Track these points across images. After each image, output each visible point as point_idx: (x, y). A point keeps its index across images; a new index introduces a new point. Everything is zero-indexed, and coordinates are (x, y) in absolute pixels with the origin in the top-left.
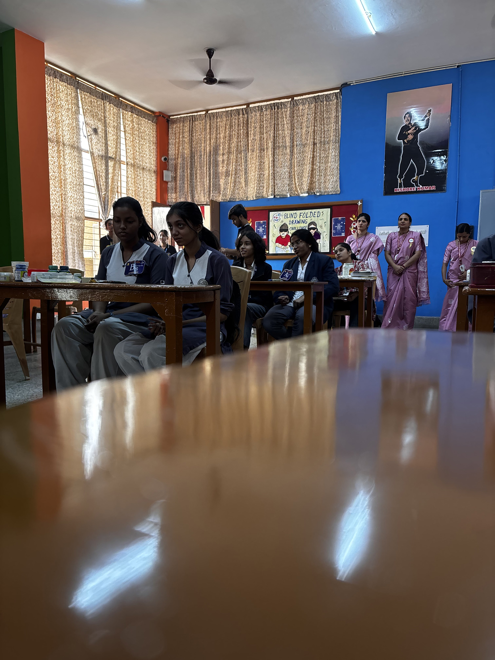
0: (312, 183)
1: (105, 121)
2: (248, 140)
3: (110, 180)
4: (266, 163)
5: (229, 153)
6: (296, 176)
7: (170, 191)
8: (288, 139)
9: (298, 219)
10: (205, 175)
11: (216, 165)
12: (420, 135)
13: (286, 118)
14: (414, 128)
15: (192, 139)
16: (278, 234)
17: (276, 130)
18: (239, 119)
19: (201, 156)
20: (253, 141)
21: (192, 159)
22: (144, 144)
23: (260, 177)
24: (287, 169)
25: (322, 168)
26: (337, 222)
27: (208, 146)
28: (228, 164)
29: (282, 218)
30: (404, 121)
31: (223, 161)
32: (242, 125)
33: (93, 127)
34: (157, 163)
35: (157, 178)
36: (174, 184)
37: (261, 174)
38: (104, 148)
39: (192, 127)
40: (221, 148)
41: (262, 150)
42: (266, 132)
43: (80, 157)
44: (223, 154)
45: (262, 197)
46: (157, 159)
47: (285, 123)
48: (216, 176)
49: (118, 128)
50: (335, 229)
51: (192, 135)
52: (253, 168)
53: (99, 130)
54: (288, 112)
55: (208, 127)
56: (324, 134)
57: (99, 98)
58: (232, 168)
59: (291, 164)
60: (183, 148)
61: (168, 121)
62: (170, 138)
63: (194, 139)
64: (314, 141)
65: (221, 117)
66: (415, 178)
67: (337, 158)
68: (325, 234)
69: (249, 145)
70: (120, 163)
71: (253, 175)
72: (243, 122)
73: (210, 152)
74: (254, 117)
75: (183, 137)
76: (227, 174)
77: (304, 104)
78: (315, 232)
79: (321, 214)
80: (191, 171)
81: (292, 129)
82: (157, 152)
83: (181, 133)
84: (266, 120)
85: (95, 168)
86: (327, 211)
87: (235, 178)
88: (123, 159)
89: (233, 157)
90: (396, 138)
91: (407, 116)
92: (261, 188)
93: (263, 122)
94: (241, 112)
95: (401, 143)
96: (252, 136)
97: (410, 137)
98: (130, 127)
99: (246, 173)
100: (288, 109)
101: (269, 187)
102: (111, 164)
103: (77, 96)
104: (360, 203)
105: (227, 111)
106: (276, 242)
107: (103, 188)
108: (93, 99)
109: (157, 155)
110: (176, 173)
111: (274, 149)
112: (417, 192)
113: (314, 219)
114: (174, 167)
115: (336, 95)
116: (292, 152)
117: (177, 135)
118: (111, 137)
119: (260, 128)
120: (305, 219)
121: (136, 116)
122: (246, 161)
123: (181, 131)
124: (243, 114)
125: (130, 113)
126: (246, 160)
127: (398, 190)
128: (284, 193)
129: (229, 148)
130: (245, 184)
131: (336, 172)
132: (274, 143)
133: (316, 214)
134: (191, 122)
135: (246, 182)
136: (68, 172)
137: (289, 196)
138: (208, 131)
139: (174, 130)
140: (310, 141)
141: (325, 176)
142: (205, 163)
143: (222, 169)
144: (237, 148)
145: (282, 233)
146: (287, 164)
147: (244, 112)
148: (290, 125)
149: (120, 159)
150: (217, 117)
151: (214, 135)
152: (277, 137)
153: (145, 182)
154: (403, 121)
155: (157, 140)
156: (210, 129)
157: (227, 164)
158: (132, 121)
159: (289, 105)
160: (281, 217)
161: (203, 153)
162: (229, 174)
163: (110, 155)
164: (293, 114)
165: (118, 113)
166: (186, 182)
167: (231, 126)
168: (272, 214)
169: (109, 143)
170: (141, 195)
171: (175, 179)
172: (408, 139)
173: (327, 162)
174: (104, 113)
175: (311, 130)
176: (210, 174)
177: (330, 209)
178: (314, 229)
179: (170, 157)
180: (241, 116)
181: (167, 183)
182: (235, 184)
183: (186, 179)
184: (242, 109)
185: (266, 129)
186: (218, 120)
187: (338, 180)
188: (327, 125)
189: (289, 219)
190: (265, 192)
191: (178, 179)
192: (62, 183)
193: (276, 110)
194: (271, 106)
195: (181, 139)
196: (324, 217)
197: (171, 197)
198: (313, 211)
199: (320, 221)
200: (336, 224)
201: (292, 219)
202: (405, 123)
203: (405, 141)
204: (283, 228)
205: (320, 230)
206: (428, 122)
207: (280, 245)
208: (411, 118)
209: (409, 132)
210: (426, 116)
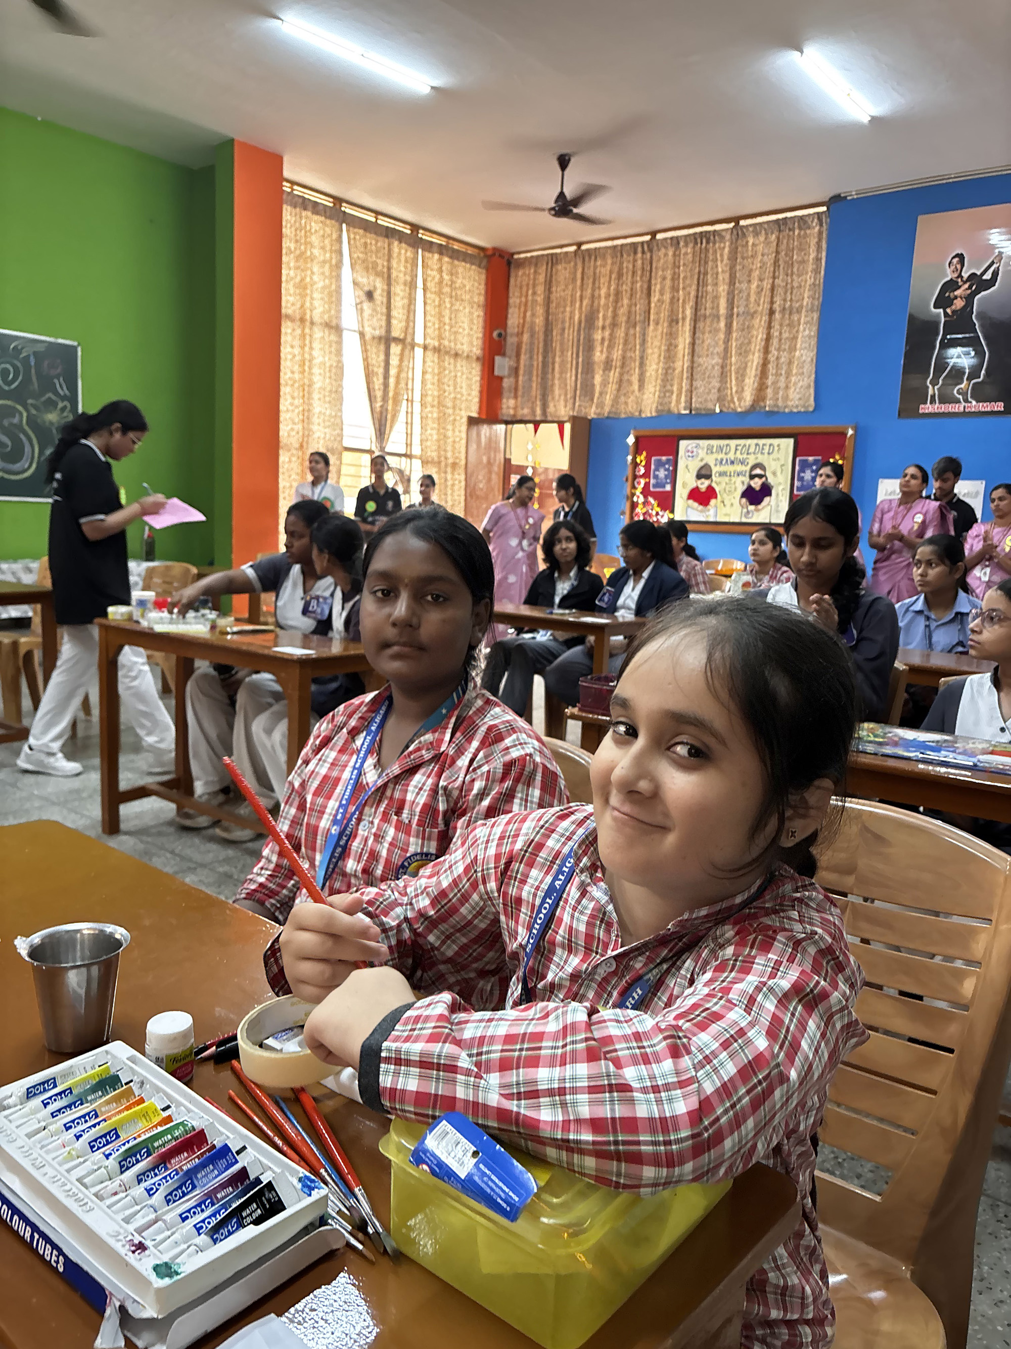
0: (761, 388)
1: (389, 277)
2: (649, 303)
3: (392, 381)
4: (681, 347)
5: (614, 325)
6: (733, 374)
7: (505, 394)
8: (723, 303)
9: (731, 456)
10: (569, 366)
11: (589, 347)
12: (979, 300)
13: (722, 261)
14: (966, 286)
15: (549, 297)
16: (692, 483)
17: (701, 283)
18: (635, 261)
19: (564, 329)
20: (658, 304)
21: (546, 336)
22: (461, 308)
23: (666, 373)
24: (716, 360)
25: (783, 360)
26: (805, 466)
27: (577, 312)
28: (611, 347)
29: (702, 453)
30: (949, 271)
31: (603, 339)
32: (639, 273)
33: (366, 289)
34: (484, 343)
35: (483, 371)
36: (514, 381)
37: (669, 368)
38: (384, 323)
39: (551, 276)
40: (601, 315)
41: (674, 321)
42: (684, 288)
43: (340, 342)
44: (603, 328)
45: (669, 411)
46: (484, 335)
47: (720, 270)
48: (588, 369)
49: (412, 285)
50: (801, 479)
51: (549, 289)
52: (656, 356)
53: (377, 295)
54: (727, 250)
55: (579, 275)
56: (792, 293)
57: (381, 235)
58: (617, 354)
59: (726, 350)
60: (533, 315)
61: (509, 263)
62: (511, 294)
63: (553, 297)
64: (771, 309)
65: (604, 258)
66: (962, 386)
67: (814, 342)
68: (781, 488)
69: (652, 311)
70: (413, 348)
71: (654, 368)
72: (643, 268)
73: (580, 323)
74: (666, 256)
76: (608, 365)
77: (756, 234)
78: (763, 484)
79: (776, 448)
80: (545, 357)
81: (732, 283)
82: (485, 322)
83: (531, 287)
84: (684, 264)
85: (366, 359)
86: (788, 444)
87: (621, 374)
88: (419, 339)
89: (620, 333)
90: (929, 305)
91: (955, 260)
92: (667, 394)
93: (679, 268)
94: (640, 249)
95: (939, 314)
96: (657, 294)
97: (959, 304)
98: (437, 280)
99: (642, 365)
100: (727, 244)
101: (681, 393)
102: (395, 349)
103: (340, 237)
104: (850, 432)
105: (615, 247)
106: (688, 499)
107: (379, 394)
108: (370, 239)
109: (485, 328)
110: (518, 361)
111: (695, 321)
112: (965, 414)
113: (761, 459)
114: (515, 350)
115: (819, 218)
116: (729, 326)
117: (524, 289)
118: (399, 303)
119: (673, 279)
120: (745, 456)
121: (447, 259)
122: (644, 342)
123: (531, 282)
124: (643, 252)
125: (436, 256)
126: (644, 340)
128: (710, 406)
129: (615, 315)
130: (640, 386)
131: (809, 369)
132: (696, 309)
133: (767, 448)
134: (550, 265)
136: (316, 371)
137: (718, 411)
138: (579, 282)
139: (519, 279)
140: (764, 307)
141: (788, 374)
142: (571, 343)
143: (599, 356)
144: (629, 318)
145: (699, 482)
146: (720, 349)
147: (646, 247)
148: (728, 274)
149: (413, 339)
150: (596, 257)
151: (589, 291)
152: (702, 297)
153: (459, 380)
154: (945, 270)
155: (486, 299)
156: (583, 279)
157: (609, 346)
158: (440, 270)
159: (728, 237)
160: (700, 451)
161: (567, 325)
162: (611, 366)
163: (396, 333)
164: (736, 253)
165: (415, 259)
166: (535, 378)
167: (620, 275)
168: (683, 444)
169: (394, 313)
170: (450, 404)
171: (516, 371)
172: (953, 307)
173: (793, 349)
174: (389, 261)
175: (767, 284)
176: (577, 363)
177: (793, 440)
178: (760, 476)
179: (509, 331)
180: (639, 255)
181: (500, 379)
182: (620, 386)
183: (535, 373)
184: (642, 243)
185: (684, 282)
186: (599, 263)
187: (812, 384)
188: (799, 276)
189: (715, 456)
190: (673, 404)
191: (521, 372)
192: (306, 391)
193: (704, 245)
194: (696, 239)
195: (530, 298)
196: (781, 455)
197: (508, 405)
198: (761, 442)
199: (773, 464)
200: (802, 470)
201: (720, 456)
202: (950, 275)
203: (949, 311)
204: (704, 473)
205: (771, 480)
206: (995, 274)
207: (696, 505)
208: (963, 266)
209: (957, 293)
210: (993, 263)
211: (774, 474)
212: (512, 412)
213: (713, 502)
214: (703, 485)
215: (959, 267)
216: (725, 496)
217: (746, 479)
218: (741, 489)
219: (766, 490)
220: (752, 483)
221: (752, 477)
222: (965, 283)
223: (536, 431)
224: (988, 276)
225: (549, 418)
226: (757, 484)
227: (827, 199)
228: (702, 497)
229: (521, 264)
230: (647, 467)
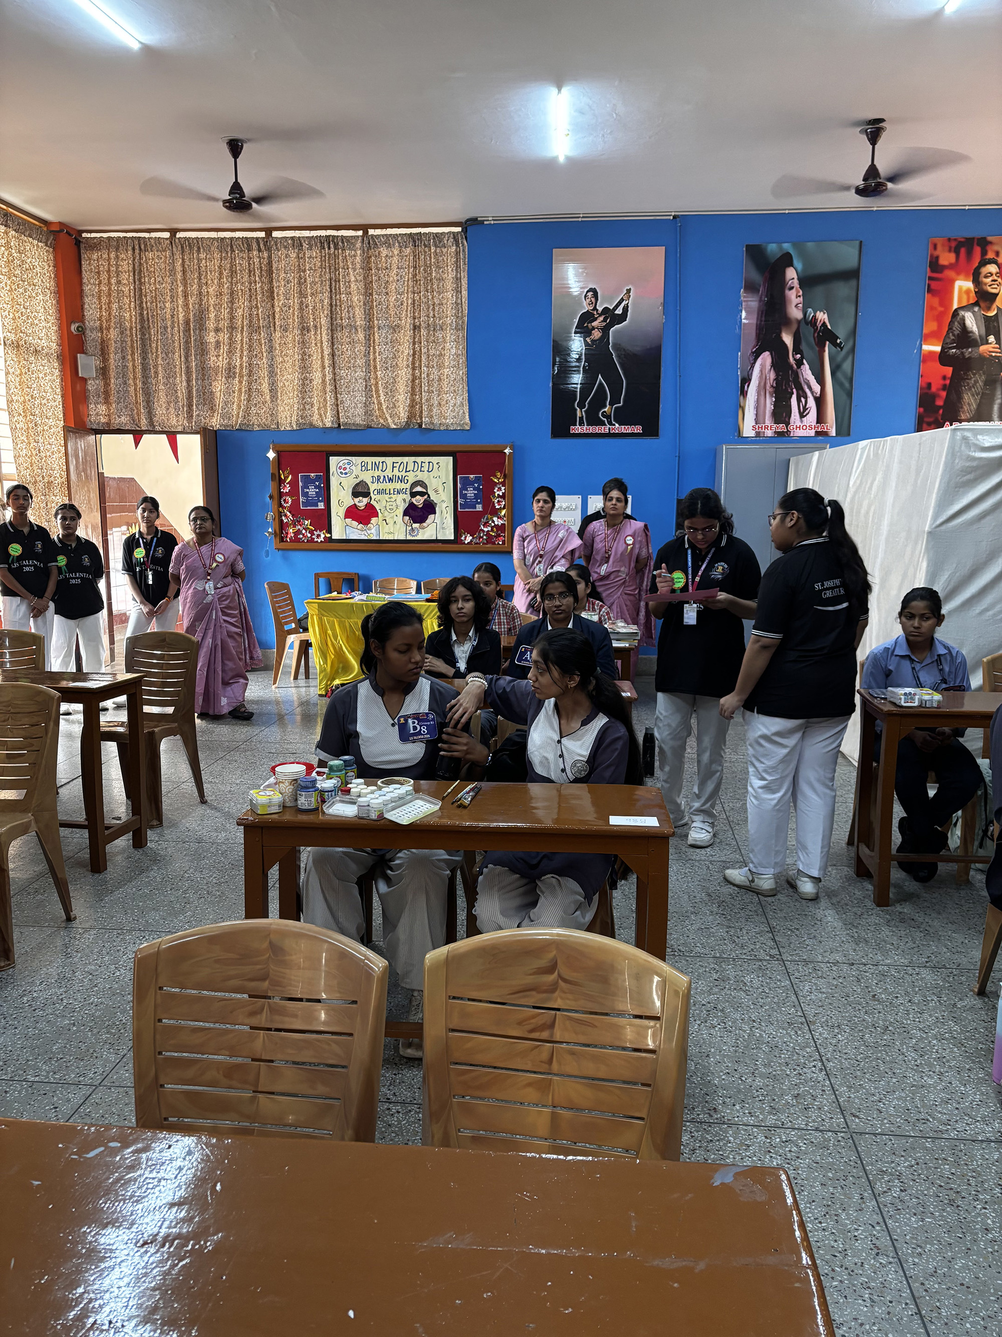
0: (414, 405)
2: (273, 306)
5: (232, 328)
6: (381, 388)
7: (92, 399)
8: (359, 313)
9: (388, 473)
10: (178, 370)
11: (203, 351)
12: (614, 332)
13: (354, 269)
14: (601, 318)
15: (141, 290)
16: (349, 501)
17: (333, 291)
18: (249, 258)
19: (166, 328)
20: (284, 309)
21: (143, 334)
23: (303, 384)
24: (360, 373)
25: (433, 376)
26: (466, 483)
27: (180, 309)
29: (356, 470)
30: (585, 303)
31: (218, 343)
32: (257, 272)
34: (61, 337)
35: (62, 371)
36: (102, 383)
37: (306, 378)
39: (141, 264)
40: (212, 315)
41: (304, 329)
42: (312, 294)
45: (311, 424)
46: (61, 328)
47: (353, 279)
48: (203, 375)
50: (464, 496)
51: (140, 280)
52: (289, 365)
54: (358, 259)
55: (179, 268)
56: (434, 310)
58: (240, 361)
59: (368, 364)
60: (120, 308)
61: (78, 243)
62: (85, 280)
63: (146, 288)
64: (414, 323)
65: (208, 250)
66: (606, 410)
67: (461, 360)
69: (277, 316)
71: (289, 379)
72: (261, 267)
73: (187, 322)
74: (287, 257)
75: (119, 282)
76: (230, 372)
77: (389, 246)
78: (425, 500)
79: (436, 466)
80: (143, 358)
81: (368, 292)
82: (60, 311)
83: (113, 274)
84: (311, 269)
86: (447, 462)
87: (250, 383)
89: (241, 337)
92: (307, 407)
93: (304, 271)
94: (255, 245)
95: (580, 342)
96: (282, 298)
97: (597, 334)
99: (272, 373)
100: (359, 252)
101: (325, 406)
104: (507, 451)
105: (223, 239)
106: (346, 516)
109: (60, 319)
110: (106, 361)
111: (332, 330)
112: (609, 435)
114: (99, 347)
115: (454, 238)
116: (369, 339)
117: (104, 276)
119: (300, 283)
120: (404, 474)
122: (271, 349)
123: (113, 269)
124: (260, 250)
126: (271, 347)
128: (358, 421)
129: (232, 317)
130: (272, 397)
131: (460, 387)
132: (332, 317)
133: (426, 466)
134: (137, 251)
135: (273, 391)
137: (366, 426)
138: (179, 276)
139: (95, 264)
140: (406, 322)
141: (440, 392)
142: (176, 344)
143: (217, 360)
144: (251, 321)
145: (357, 500)
146: (360, 362)
147: (261, 245)
148: (362, 284)
150: (199, 248)
151: (195, 286)
152: (336, 305)
153: (43, 382)
154: (582, 302)
155: (59, 286)
156: (184, 272)
157: (229, 351)
158: (8, 246)
159: (359, 245)
160: (353, 468)
161: (169, 323)
162: (235, 373)
164: (369, 263)
166: (131, 382)
167: (233, 272)
168: (334, 461)
170: (37, 412)
171: (104, 372)
172: (592, 337)
173: (440, 366)
175: (407, 299)
176: (188, 368)
177: (451, 458)
178: (422, 494)
179: (89, 324)
180: (255, 252)
181: (84, 380)
182: (250, 396)
183: (131, 376)
184: (257, 239)
185: (312, 288)
186: (202, 256)
187: (466, 403)
188: (439, 293)
189: (371, 473)
190: (316, 417)
191: (112, 374)
193: (332, 250)
194: (321, 242)
195: (104, 288)
196: (442, 473)
197: (97, 412)
198: (419, 459)
200: (464, 488)
201: (376, 473)
202: (586, 307)
203: (588, 340)
204: (360, 491)
205: (433, 497)
207: (355, 523)
208: (597, 299)
210: (622, 300)
211: (436, 491)
212: (104, 420)
214: (362, 502)
215: (593, 300)
217: (408, 497)
223: (137, 443)
224: (619, 311)
225: (158, 428)
226: (419, 501)
227: (463, 221)
229: (95, 245)
230: (294, 484)
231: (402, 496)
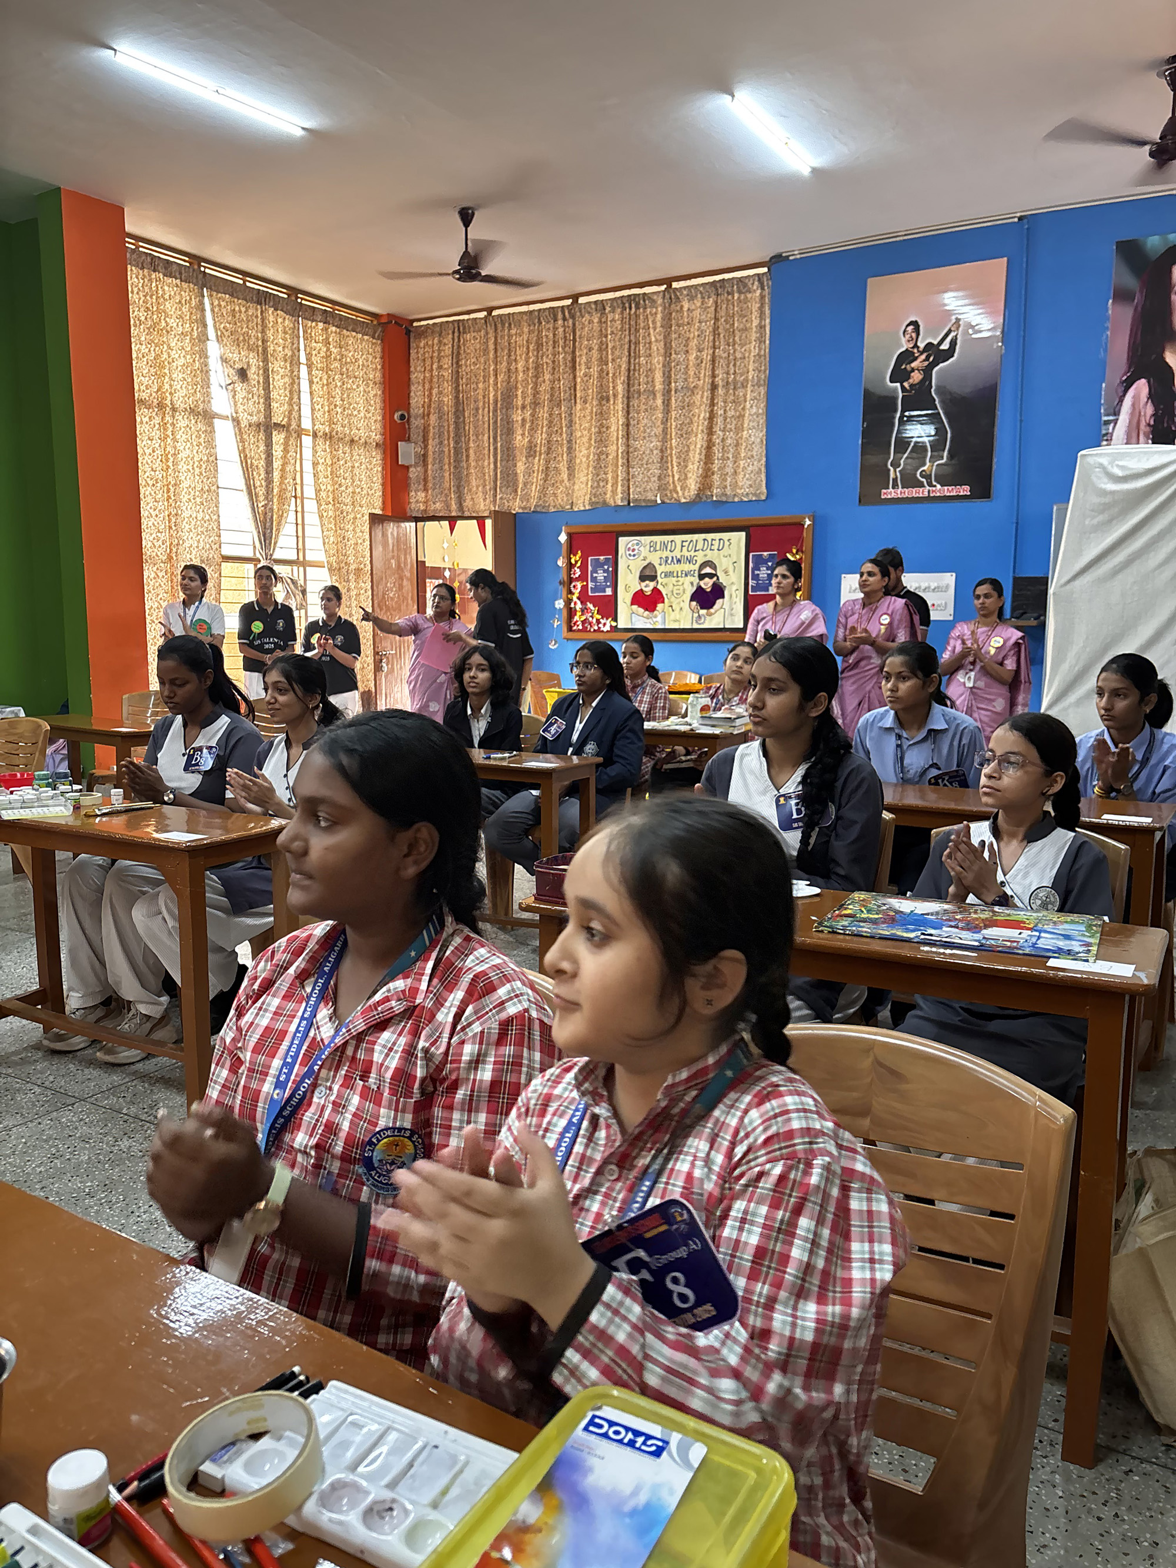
0: (707, 474)
1: (265, 350)
2: (575, 377)
3: (276, 475)
4: (613, 428)
5: (536, 404)
6: (674, 459)
7: (413, 487)
8: (658, 377)
9: (677, 554)
10: (486, 452)
11: (509, 430)
12: (937, 372)
13: (655, 329)
14: (923, 357)
15: (458, 372)
16: (636, 586)
17: (632, 354)
18: (555, 329)
19: (477, 409)
20: (585, 379)
21: (457, 417)
22: (354, 387)
23: (599, 459)
24: (656, 443)
25: (729, 441)
26: (759, 562)
27: (491, 389)
28: (533, 431)
29: (644, 551)
30: (903, 340)
31: (523, 420)
32: (561, 343)
33: (238, 366)
34: (384, 427)
35: (384, 459)
36: (423, 471)
37: (602, 453)
38: (262, 407)
39: (459, 347)
40: (519, 393)
41: (604, 399)
42: (613, 360)
43: (211, 431)
44: (524, 407)
45: (604, 502)
46: (384, 418)
47: (653, 339)
48: (508, 455)
49: (294, 361)
50: (756, 577)
51: (457, 363)
52: (585, 439)
53: (252, 374)
54: (659, 316)
55: (491, 347)
56: (734, 365)
57: (252, 301)
58: (541, 438)
59: (665, 431)
60: (440, 393)
61: (408, 332)
62: (412, 369)
63: (463, 371)
64: (713, 382)
65: (519, 325)
66: (925, 468)
67: (762, 421)
68: (734, 588)
69: (578, 387)
70: (299, 436)
71: (584, 454)
72: (565, 337)
73: (496, 402)
74: (589, 324)
75: (440, 367)
76: (531, 451)
77: (692, 298)
78: (714, 584)
79: (727, 543)
80: (457, 442)
81: (668, 353)
82: (384, 401)
83: (435, 360)
84: (612, 333)
85: (242, 452)
86: (740, 538)
87: (548, 462)
88: (306, 424)
89: (543, 413)
90: (885, 378)
91: (910, 328)
92: (601, 484)
93: (606, 336)
94: (560, 316)
95: (896, 388)
96: (583, 367)
97: (917, 377)
98: (323, 354)
99: (570, 449)
100: (660, 309)
101: (617, 482)
102: (278, 438)
103: (202, 303)
104: (808, 522)
105: (531, 312)
106: (632, 604)
107: (261, 491)
108: (239, 305)
109: (384, 409)
110: (426, 446)
111: (628, 398)
113: (711, 556)
114: (421, 434)
115: (759, 280)
116: (667, 403)
117: (428, 362)
118: (279, 382)
119: (600, 350)
120: (692, 553)
121: (334, 329)
122: (571, 423)
123: (436, 354)
124: (564, 319)
125: (321, 325)
126: (571, 421)
127: (890, 493)
128: (650, 496)
129: (536, 393)
130: (569, 475)
131: (759, 450)
132: (629, 384)
133: (716, 543)
134: (456, 334)
135: (571, 469)
136: (183, 467)
137: (659, 502)
138: (491, 355)
139: (421, 351)
140: (705, 381)
141: (736, 458)
142: (486, 425)
143: (520, 440)
144: (552, 395)
145: (643, 584)
146: (658, 430)
147: (567, 314)
148: (662, 343)
149: (299, 426)
150: (510, 324)
151: (505, 364)
152: (634, 370)
153: (357, 471)
154: (900, 339)
155: (384, 376)
156: (496, 350)
157: (531, 429)
158: (327, 342)
159: (660, 301)
160: (642, 549)
161: (481, 404)
162: (535, 452)
163: (277, 419)
164: (670, 319)
165: (295, 329)
166: (447, 467)
167: (539, 346)
168: (623, 541)
169: (274, 395)
170: (348, 500)
171: (423, 458)
173: (739, 429)
174: (263, 332)
175: (706, 355)
176: (496, 449)
177: (743, 534)
178: (710, 576)
179: (413, 412)
180: (560, 322)
181: (406, 468)
182: (547, 475)
183: (446, 460)
184: (563, 307)
185: (613, 353)
186: (513, 332)
187: (763, 469)
188: (742, 345)
189: (659, 553)
190: (609, 493)
191: (430, 460)
192: (171, 492)
193: (633, 310)
194: (623, 304)
195: (435, 373)
196: (733, 550)
197: (417, 500)
198: (710, 536)
199: (724, 560)
200: (757, 568)
201: (665, 554)
202: (905, 345)
203: (906, 384)
204: (648, 574)
205: (723, 580)
206: (953, 343)
207: (641, 610)
208: (918, 334)
209: (913, 365)
210: (950, 331)
211: (726, 572)
212: (422, 507)
213: (660, 606)
214: (648, 587)
215: (914, 335)
216: (673, 599)
217: (696, 580)
218: (690, 590)
219: (718, 592)
220: (702, 584)
221: (702, 577)
222: (922, 353)
223: (452, 529)
224: (945, 346)
225: (467, 514)
226: (707, 584)
227: (767, 259)
228: (648, 601)
229: (423, 332)
230: (584, 568)
231: (689, 579)
